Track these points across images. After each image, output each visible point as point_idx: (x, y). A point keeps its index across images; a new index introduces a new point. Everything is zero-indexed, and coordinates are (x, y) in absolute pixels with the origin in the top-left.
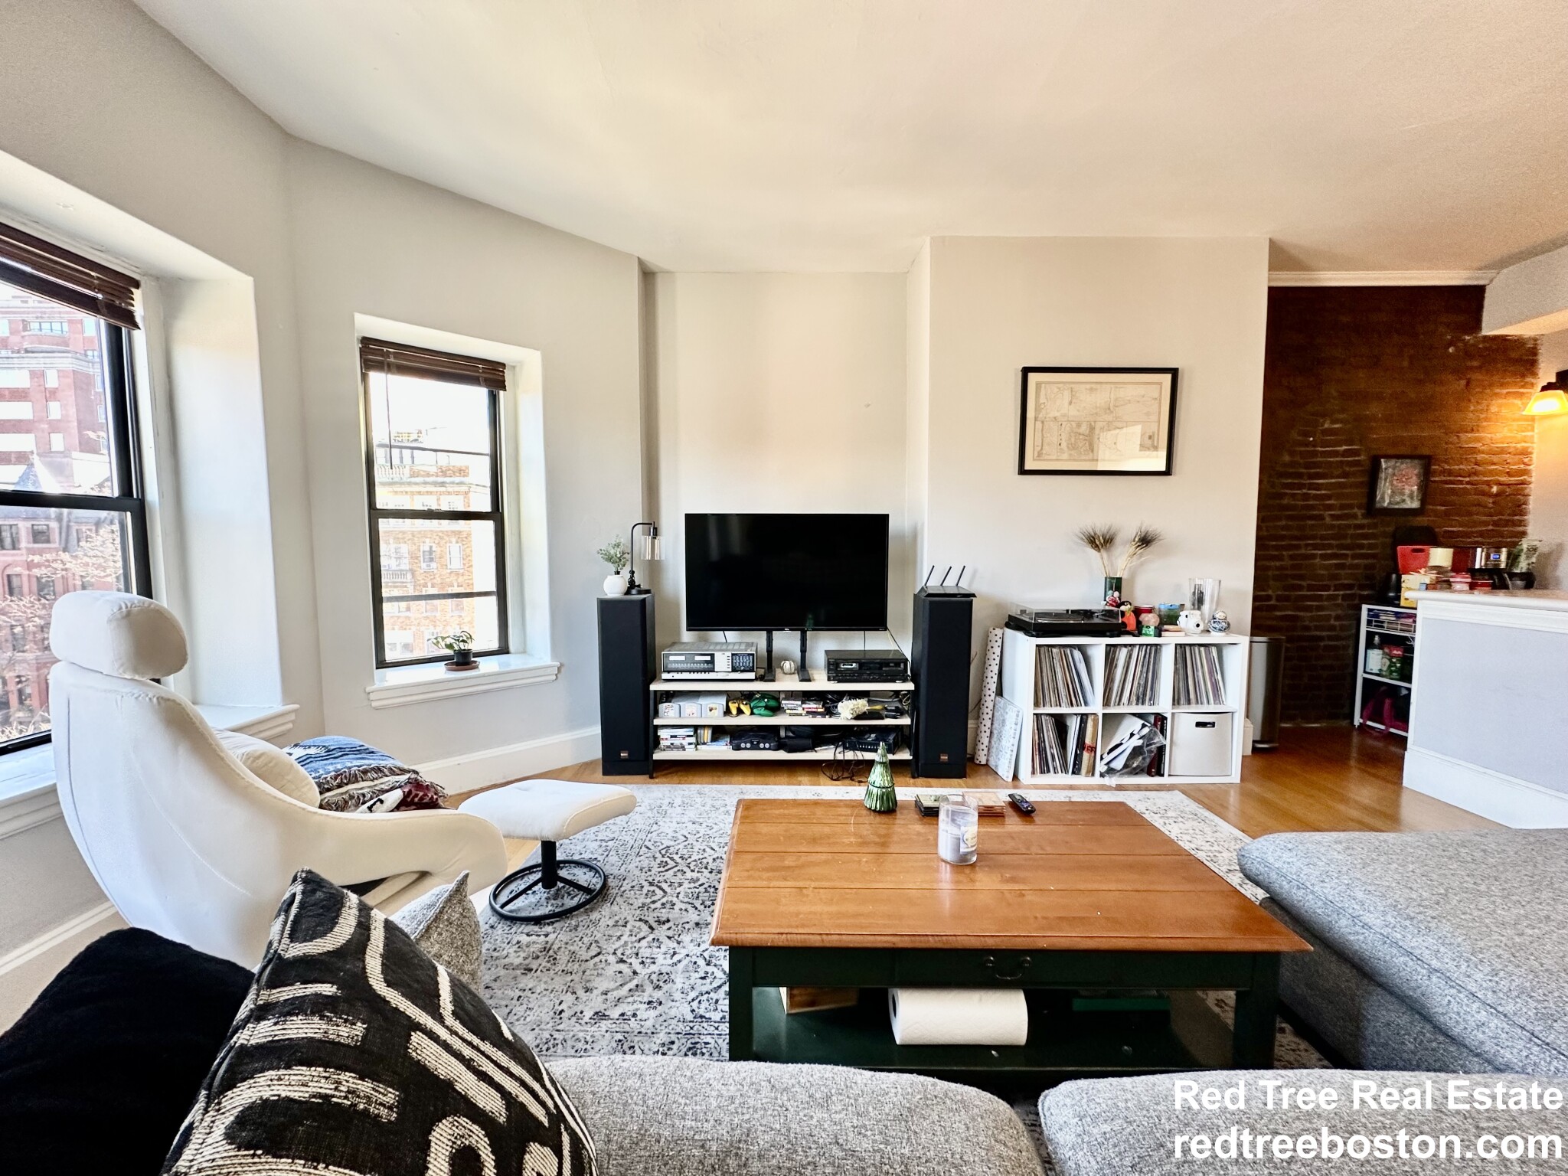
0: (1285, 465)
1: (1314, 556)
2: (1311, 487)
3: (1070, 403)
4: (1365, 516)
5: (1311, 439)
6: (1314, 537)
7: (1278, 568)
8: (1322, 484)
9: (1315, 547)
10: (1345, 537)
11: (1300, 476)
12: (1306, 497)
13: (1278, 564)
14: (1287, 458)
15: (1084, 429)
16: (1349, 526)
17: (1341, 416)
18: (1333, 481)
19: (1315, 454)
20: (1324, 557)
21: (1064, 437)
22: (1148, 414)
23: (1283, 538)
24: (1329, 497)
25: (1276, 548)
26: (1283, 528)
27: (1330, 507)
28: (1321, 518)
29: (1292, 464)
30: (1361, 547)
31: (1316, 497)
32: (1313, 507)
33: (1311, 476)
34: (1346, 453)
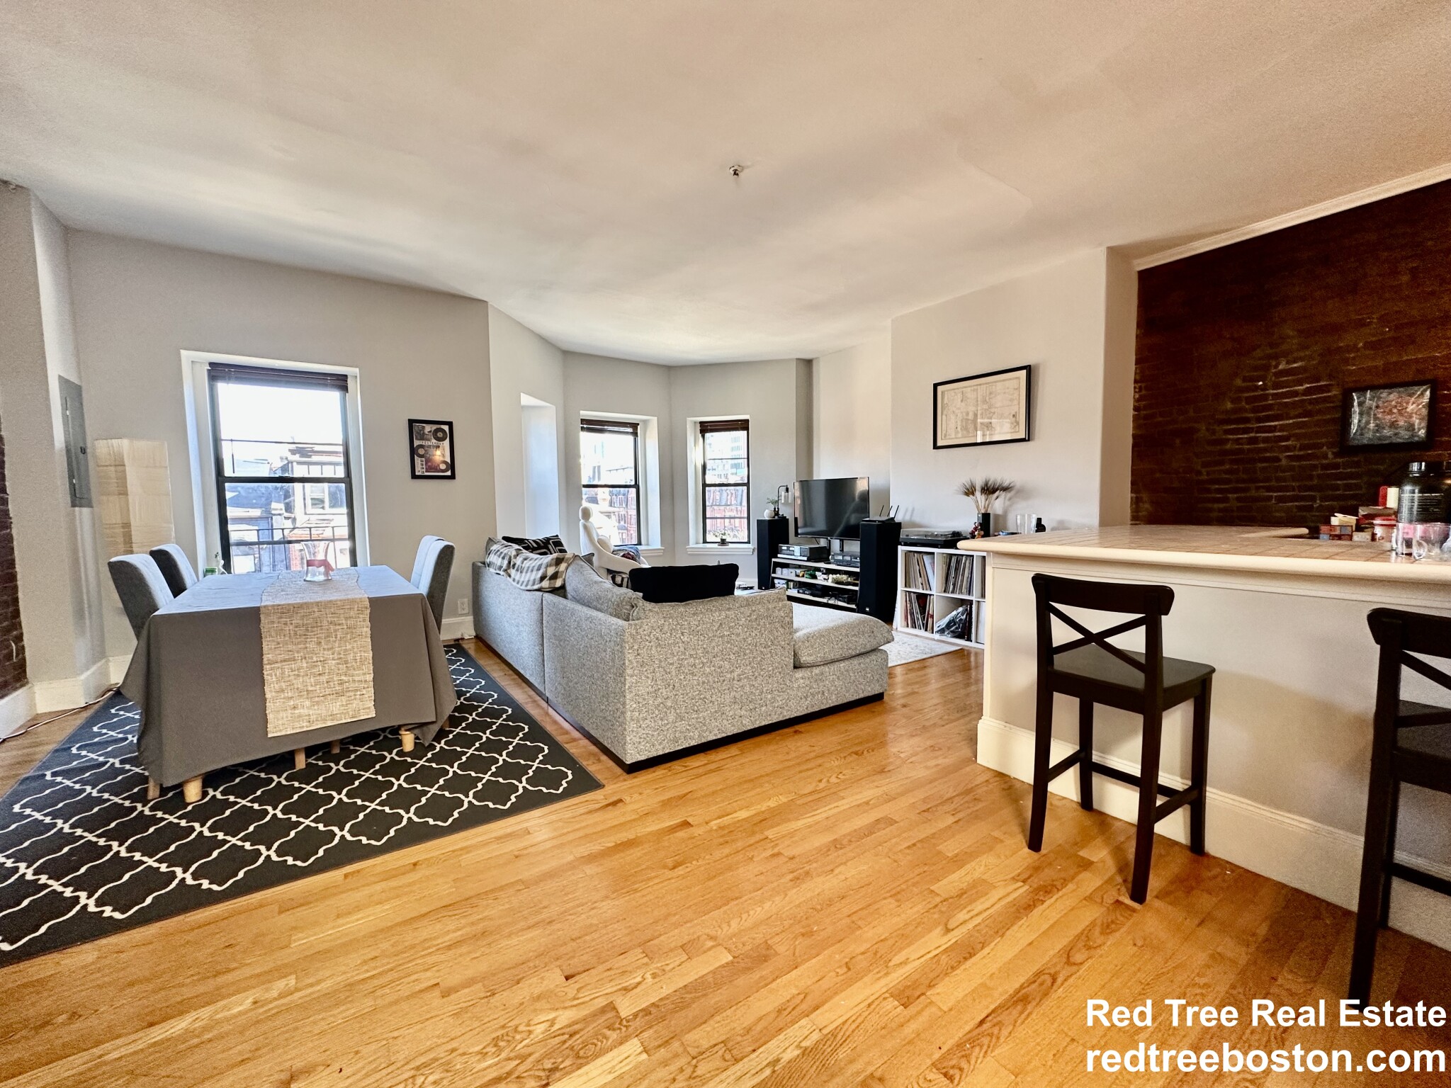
0: (1227, 412)
1: (1270, 498)
2: (1260, 430)
3: (962, 401)
4: (1336, 455)
5: (1261, 383)
6: (1268, 480)
7: (1220, 510)
8: (1275, 426)
9: (1269, 489)
10: (1311, 478)
11: (1247, 420)
12: (1253, 441)
13: (1221, 506)
14: (1229, 405)
15: (971, 416)
16: (1314, 467)
17: (1302, 354)
18: (1291, 421)
19: (1265, 397)
20: (1280, 500)
21: (959, 423)
22: (1012, 400)
23: (1228, 481)
24: (1287, 439)
25: (1219, 491)
26: (1227, 472)
27: (1287, 448)
28: (1278, 460)
29: (1234, 411)
30: (1337, 488)
31: (1266, 440)
32: (1265, 450)
33: (1259, 420)
34: (1308, 392)
